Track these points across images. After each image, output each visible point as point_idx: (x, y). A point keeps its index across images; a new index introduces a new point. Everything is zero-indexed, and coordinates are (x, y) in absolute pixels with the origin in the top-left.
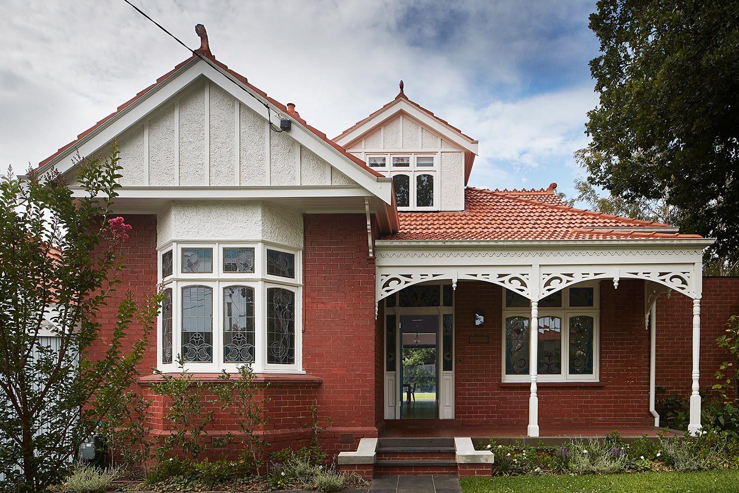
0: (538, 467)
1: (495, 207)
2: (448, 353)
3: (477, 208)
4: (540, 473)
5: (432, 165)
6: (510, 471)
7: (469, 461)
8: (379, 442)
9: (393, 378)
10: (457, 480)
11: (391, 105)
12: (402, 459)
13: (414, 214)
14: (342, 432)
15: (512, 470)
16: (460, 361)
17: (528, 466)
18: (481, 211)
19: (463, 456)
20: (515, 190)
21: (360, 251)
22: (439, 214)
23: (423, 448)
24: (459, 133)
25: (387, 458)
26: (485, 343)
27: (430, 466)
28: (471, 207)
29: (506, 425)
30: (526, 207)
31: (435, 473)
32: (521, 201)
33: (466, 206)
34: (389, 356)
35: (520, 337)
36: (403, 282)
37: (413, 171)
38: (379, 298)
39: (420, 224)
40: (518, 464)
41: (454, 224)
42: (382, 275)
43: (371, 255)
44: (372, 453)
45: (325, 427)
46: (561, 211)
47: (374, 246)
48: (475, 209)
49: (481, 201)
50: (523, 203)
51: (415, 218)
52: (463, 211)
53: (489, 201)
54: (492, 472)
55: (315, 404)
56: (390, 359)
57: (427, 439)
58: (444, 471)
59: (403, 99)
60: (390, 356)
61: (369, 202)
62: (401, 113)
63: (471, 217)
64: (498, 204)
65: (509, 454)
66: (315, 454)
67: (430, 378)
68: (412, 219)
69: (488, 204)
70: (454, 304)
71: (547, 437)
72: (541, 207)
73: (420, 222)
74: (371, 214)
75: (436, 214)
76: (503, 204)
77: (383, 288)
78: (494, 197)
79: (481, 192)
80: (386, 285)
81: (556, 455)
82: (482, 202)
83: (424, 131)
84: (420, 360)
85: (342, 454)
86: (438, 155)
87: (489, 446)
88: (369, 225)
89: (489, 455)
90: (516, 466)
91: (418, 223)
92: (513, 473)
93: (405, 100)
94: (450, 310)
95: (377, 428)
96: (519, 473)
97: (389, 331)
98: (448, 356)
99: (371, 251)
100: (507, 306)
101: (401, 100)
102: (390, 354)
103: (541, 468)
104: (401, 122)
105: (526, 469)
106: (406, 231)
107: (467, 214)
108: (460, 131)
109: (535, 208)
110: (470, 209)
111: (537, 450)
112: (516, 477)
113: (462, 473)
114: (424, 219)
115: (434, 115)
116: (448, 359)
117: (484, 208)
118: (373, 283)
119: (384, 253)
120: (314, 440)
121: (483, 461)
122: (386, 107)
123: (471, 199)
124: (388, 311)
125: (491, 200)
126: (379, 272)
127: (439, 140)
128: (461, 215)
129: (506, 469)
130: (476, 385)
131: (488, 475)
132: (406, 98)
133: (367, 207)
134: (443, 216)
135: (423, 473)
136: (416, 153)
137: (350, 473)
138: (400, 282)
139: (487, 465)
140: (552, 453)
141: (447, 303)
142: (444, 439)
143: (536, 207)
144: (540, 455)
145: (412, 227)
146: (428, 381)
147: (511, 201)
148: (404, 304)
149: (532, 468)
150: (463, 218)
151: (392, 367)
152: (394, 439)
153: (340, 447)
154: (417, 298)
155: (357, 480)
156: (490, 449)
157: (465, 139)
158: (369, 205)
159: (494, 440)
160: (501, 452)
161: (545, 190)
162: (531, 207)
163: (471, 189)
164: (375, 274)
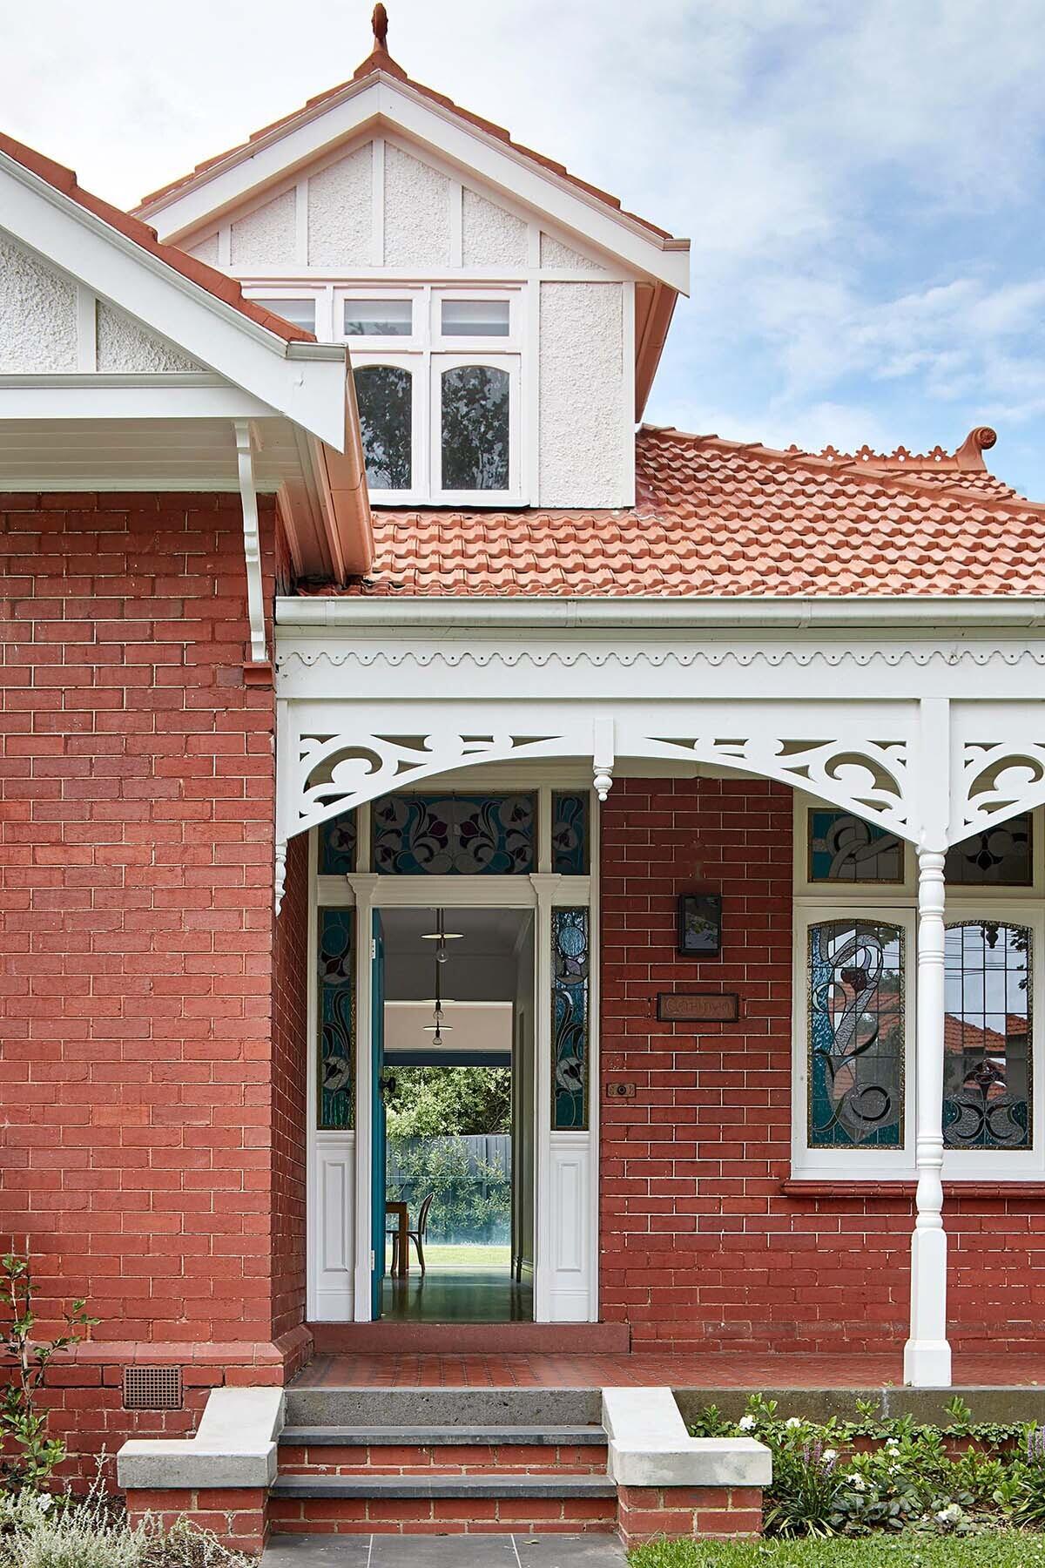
0: (953, 1502)
1: (758, 500)
2: (573, 1061)
3: (686, 501)
4: (962, 1527)
5: (503, 331)
6: (836, 1518)
7: (669, 1477)
8: (289, 1404)
9: (344, 1156)
10: (618, 1551)
11: (337, 96)
12: (384, 1472)
13: (433, 517)
14: (134, 1361)
15: (845, 1513)
16: (622, 1091)
17: (910, 1499)
18: (703, 511)
19: (642, 1456)
20: (830, 451)
21: (213, 641)
22: (534, 519)
23: (474, 1430)
24: (613, 211)
25: (323, 1467)
26: (725, 1021)
27: (502, 1500)
28: (662, 495)
29: (810, 1347)
30: (883, 502)
31: (525, 1529)
32: (860, 479)
33: (642, 491)
34: (328, 1071)
35: (865, 998)
36: (389, 765)
37: (427, 355)
38: (289, 826)
39: (455, 554)
40: (867, 1491)
41: (596, 553)
42: (303, 737)
43: (259, 656)
44: (264, 1446)
45: (64, 1342)
46: (1024, 517)
47: (271, 622)
48: (678, 505)
49: (701, 475)
50: (871, 488)
51: (434, 530)
52: (629, 508)
53: (735, 479)
54: (764, 1521)
55: (20, 1249)
56: (333, 1083)
57: (489, 1395)
58: (562, 1520)
59: (385, 75)
60: (333, 1071)
61: (253, 440)
62: (379, 130)
63: (662, 532)
64: (770, 488)
65: (830, 1454)
66: (21, 1448)
67: (485, 1189)
68: (424, 535)
69: (729, 487)
70: (595, 866)
71: (983, 1388)
72: (945, 503)
73: (458, 545)
74: (259, 497)
75: (522, 517)
76: (788, 488)
77: (307, 787)
78: (754, 465)
79: (700, 443)
80: (322, 773)
81: (1023, 1458)
82: (704, 481)
83: (469, 198)
84: (445, 1117)
85: (132, 1448)
86: (530, 292)
87: (747, 1422)
88: (252, 534)
89: (751, 1454)
90: (859, 1501)
91: (448, 549)
92: (849, 1526)
93: (395, 80)
94: (582, 890)
95: (281, 1346)
96: (873, 1524)
97: (329, 971)
98: (573, 1072)
99: (258, 636)
100: (812, 878)
101: (377, 80)
102: (332, 1060)
103: (965, 1508)
104: (377, 163)
105: (901, 1510)
106: (398, 578)
107: (646, 520)
108: (615, 203)
109: (917, 507)
110: (658, 503)
111: (947, 1438)
112: (864, 1542)
113: (638, 1523)
114: (470, 535)
115: (513, 139)
116: (573, 1085)
117: (715, 500)
118: (268, 766)
119: (311, 648)
120: (17, 1391)
121: (724, 1477)
122: (319, 106)
123: (661, 468)
124: (324, 892)
125: (742, 475)
126: (290, 724)
127: (531, 237)
128: (624, 523)
129: (818, 1510)
130: (684, 1187)
131: (745, 1534)
132: (399, 73)
133: (245, 463)
134: (549, 525)
135: (474, 1529)
136: (437, 284)
137: (169, 1521)
138: (377, 763)
139: (741, 1494)
140: (1007, 1449)
141: (570, 862)
142: (560, 1393)
143: (924, 502)
144: (956, 1459)
145: (424, 564)
146: (476, 1199)
147: (822, 478)
148: (392, 861)
149: (926, 1508)
150: (630, 534)
151: (337, 1113)
152: (351, 1394)
153: (127, 1422)
154: (444, 843)
155: (197, 1552)
156: (751, 1432)
157: (635, 232)
158: (253, 452)
159: (767, 1397)
160: (798, 1447)
161: (950, 454)
162: (903, 501)
163: (657, 434)
164: (272, 732)
